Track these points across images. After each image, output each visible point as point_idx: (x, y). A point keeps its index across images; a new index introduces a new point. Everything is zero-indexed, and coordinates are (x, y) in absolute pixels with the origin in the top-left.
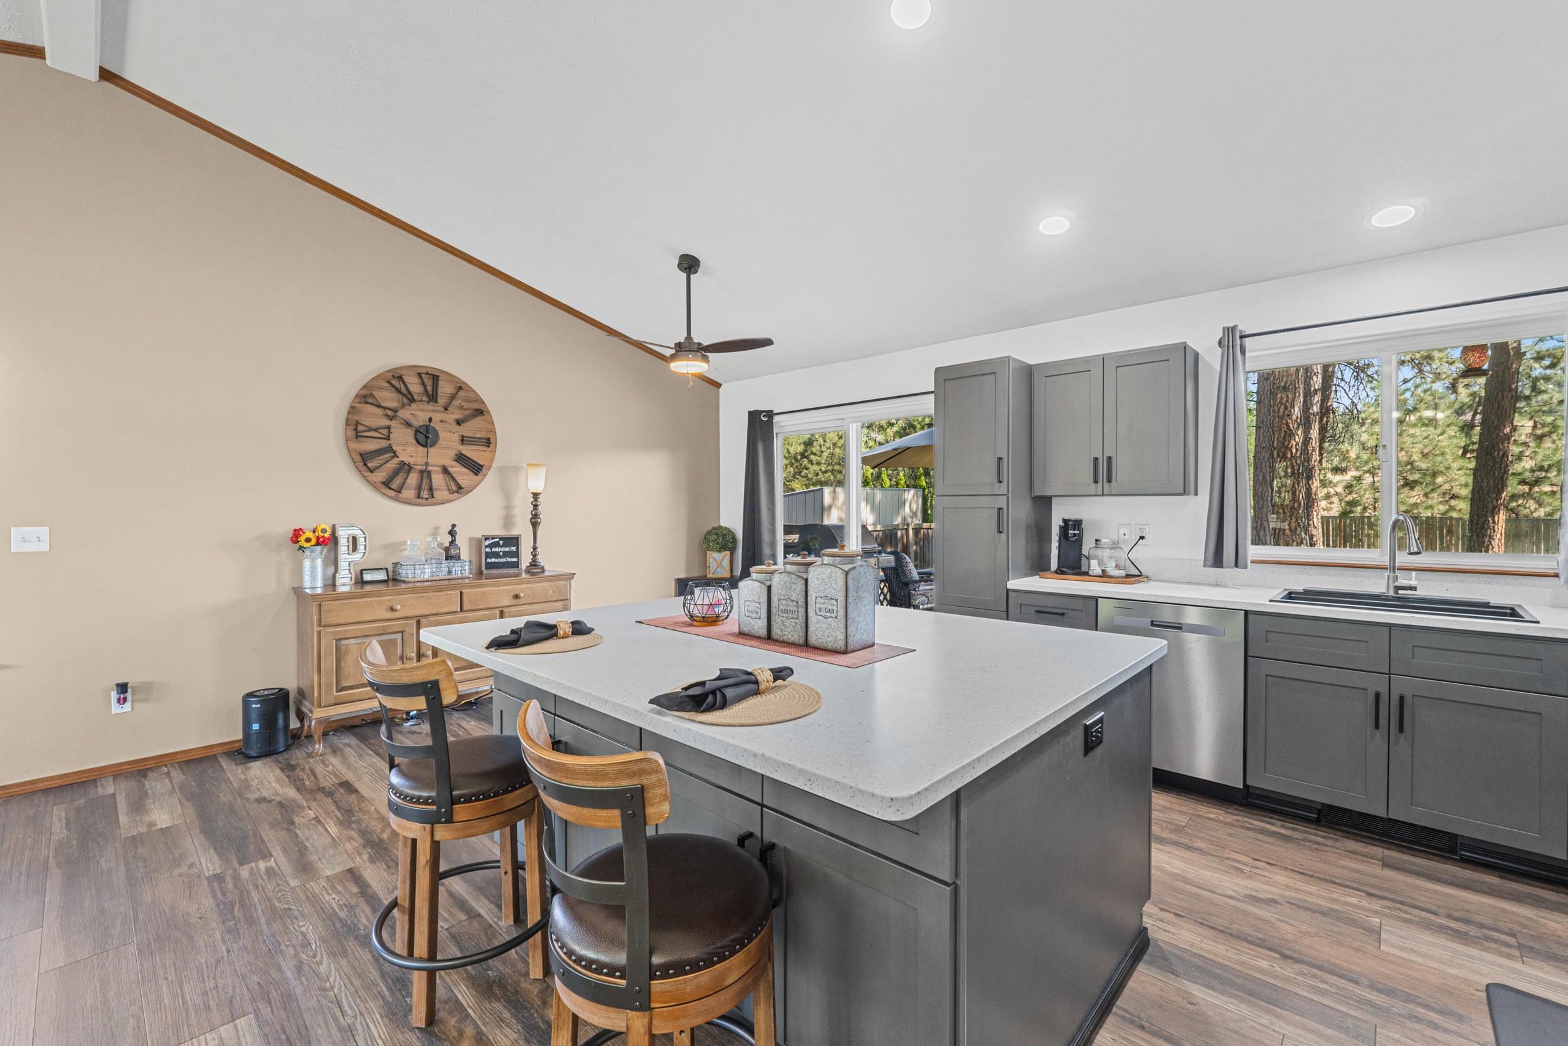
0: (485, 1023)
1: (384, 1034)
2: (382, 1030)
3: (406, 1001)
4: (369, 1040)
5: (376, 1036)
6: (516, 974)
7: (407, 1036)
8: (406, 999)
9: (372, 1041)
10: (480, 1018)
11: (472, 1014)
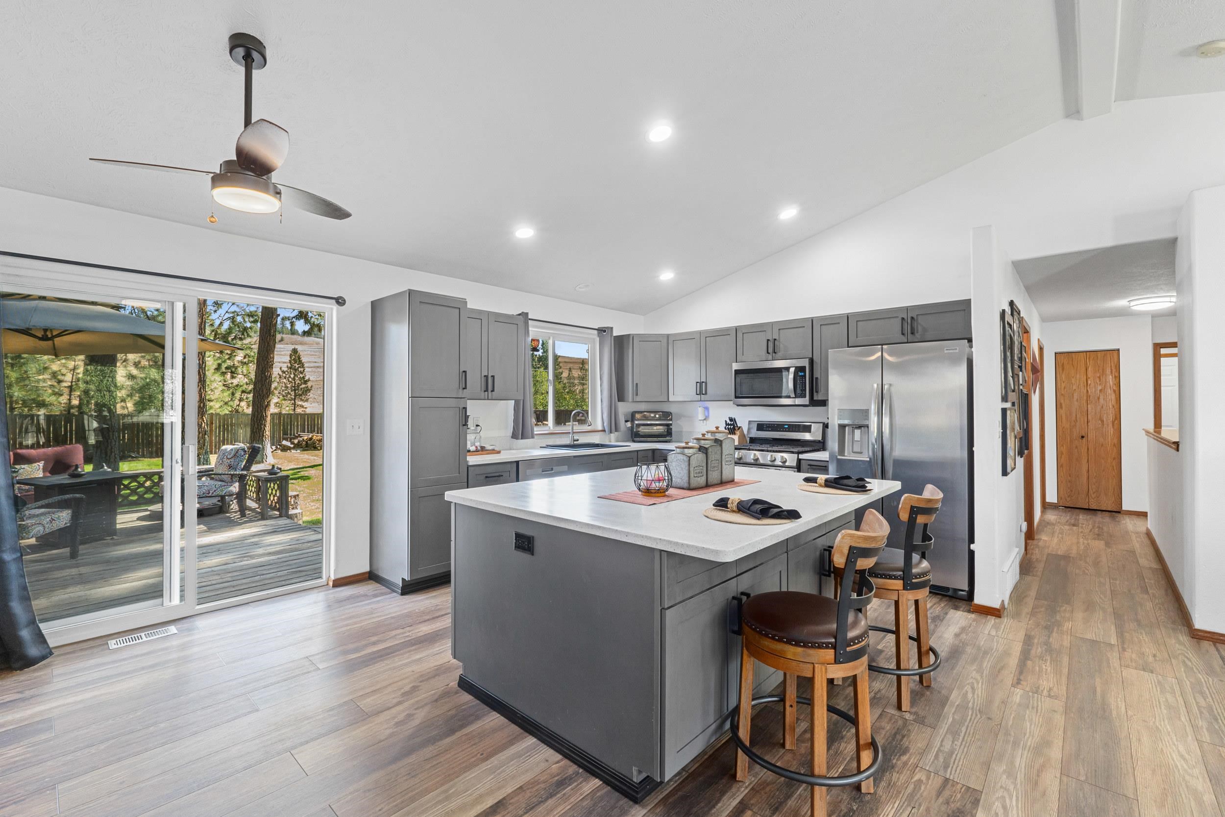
0: (844, 759)
1: (889, 807)
2: (887, 809)
3: (857, 809)
4: (899, 813)
5: (894, 810)
6: (795, 758)
7: (881, 793)
8: (855, 809)
9: (899, 811)
10: (841, 763)
11: (842, 767)
